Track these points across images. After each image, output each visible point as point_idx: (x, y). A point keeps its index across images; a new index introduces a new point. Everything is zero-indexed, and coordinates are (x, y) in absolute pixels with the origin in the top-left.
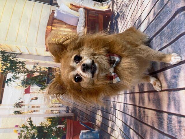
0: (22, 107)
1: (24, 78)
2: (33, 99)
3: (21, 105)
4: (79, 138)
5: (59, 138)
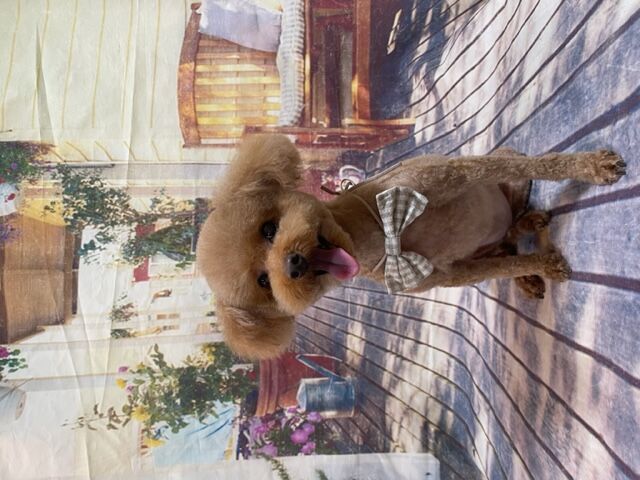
0: (131, 318)
1: (129, 236)
2: (157, 296)
3: (127, 312)
4: (295, 401)
5: (239, 401)
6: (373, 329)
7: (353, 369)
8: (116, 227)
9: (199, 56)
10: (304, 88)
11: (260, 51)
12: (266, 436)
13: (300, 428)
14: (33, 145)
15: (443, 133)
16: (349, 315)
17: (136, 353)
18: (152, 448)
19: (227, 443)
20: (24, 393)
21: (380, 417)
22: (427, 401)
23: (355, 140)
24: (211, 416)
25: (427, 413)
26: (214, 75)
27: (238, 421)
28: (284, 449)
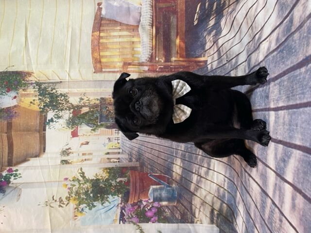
0: (70, 155)
1: (69, 116)
2: (83, 144)
3: (68, 152)
4: (148, 196)
5: (120, 196)
6: (186, 162)
7: (176, 182)
8: (63, 111)
9: (101, 28)
10: (152, 43)
11: (131, 25)
12: (133, 213)
13: (150, 210)
14: (24, 73)
15: (221, 65)
16: (174, 155)
17: (72, 172)
18: (80, 217)
19: (115, 215)
20: (21, 189)
21: (189, 206)
22: (213, 198)
23: (178, 68)
24: (107, 202)
25: (213, 204)
26: (109, 37)
27: (120, 205)
28: (142, 219)
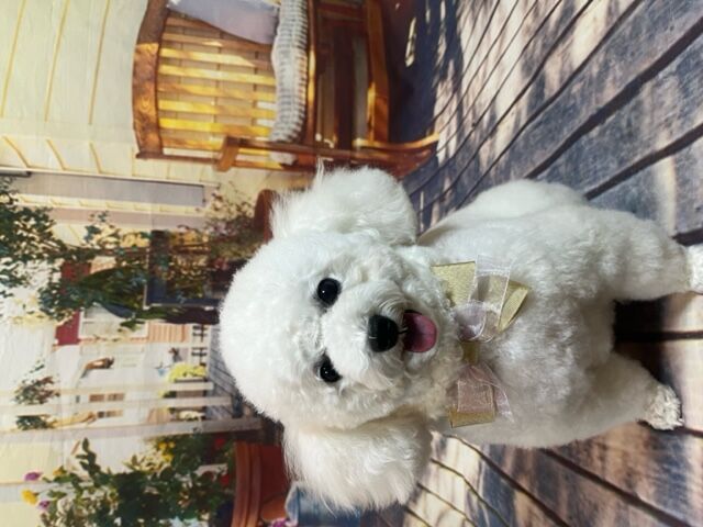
0: (49, 400)
1: (50, 279)
2: (91, 367)
3: (43, 390)
4: (283, 511)
5: (206, 517)
9: (166, 36)
10: (307, 93)
11: (249, 41)
17: (52, 453)
26: (185, 63)
